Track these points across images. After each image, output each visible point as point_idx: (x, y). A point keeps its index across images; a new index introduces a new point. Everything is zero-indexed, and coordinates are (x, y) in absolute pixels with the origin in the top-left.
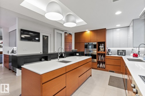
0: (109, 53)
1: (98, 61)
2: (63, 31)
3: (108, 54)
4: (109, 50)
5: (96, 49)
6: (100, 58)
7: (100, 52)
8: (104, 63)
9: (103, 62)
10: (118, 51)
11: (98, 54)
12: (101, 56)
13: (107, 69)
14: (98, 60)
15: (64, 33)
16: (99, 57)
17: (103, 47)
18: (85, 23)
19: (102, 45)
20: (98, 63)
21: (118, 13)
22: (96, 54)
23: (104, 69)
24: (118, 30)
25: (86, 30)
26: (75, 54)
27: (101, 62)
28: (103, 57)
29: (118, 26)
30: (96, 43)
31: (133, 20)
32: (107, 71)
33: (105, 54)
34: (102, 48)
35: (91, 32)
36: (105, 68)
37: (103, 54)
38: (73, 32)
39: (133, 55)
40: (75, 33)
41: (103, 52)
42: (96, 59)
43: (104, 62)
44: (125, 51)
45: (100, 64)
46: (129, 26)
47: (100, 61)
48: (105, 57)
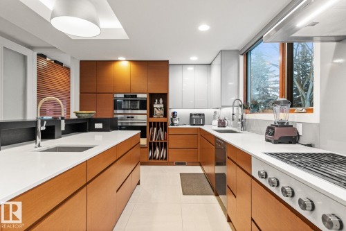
0: (175, 122)
1: (150, 143)
2: (31, 47)
3: (173, 124)
4: (174, 113)
5: (145, 112)
6: (156, 134)
7: (155, 119)
8: (163, 145)
9: (162, 143)
10: (191, 115)
11: (150, 123)
12: (158, 129)
13: (170, 159)
14: (151, 139)
15: (35, 54)
16: (153, 131)
17: (162, 106)
18: (123, 35)
19: (159, 101)
20: (150, 148)
21: (204, 27)
22: (145, 125)
23: (163, 161)
24: (190, 68)
25: (120, 59)
26: (90, 126)
27: (158, 143)
28: (162, 130)
29: (194, 59)
30: (145, 96)
31: (221, 51)
32: (171, 164)
33: (166, 123)
34: (161, 108)
35: (132, 66)
36: (166, 159)
37: (162, 123)
38: (73, 58)
39: (219, 123)
40: (82, 63)
41: (162, 120)
42: (145, 137)
43: (166, 143)
44: (203, 115)
45: (155, 149)
46: (210, 64)
47: (154, 143)
48: (166, 130)
